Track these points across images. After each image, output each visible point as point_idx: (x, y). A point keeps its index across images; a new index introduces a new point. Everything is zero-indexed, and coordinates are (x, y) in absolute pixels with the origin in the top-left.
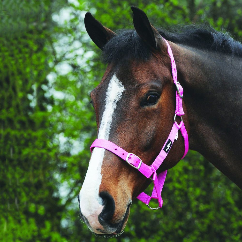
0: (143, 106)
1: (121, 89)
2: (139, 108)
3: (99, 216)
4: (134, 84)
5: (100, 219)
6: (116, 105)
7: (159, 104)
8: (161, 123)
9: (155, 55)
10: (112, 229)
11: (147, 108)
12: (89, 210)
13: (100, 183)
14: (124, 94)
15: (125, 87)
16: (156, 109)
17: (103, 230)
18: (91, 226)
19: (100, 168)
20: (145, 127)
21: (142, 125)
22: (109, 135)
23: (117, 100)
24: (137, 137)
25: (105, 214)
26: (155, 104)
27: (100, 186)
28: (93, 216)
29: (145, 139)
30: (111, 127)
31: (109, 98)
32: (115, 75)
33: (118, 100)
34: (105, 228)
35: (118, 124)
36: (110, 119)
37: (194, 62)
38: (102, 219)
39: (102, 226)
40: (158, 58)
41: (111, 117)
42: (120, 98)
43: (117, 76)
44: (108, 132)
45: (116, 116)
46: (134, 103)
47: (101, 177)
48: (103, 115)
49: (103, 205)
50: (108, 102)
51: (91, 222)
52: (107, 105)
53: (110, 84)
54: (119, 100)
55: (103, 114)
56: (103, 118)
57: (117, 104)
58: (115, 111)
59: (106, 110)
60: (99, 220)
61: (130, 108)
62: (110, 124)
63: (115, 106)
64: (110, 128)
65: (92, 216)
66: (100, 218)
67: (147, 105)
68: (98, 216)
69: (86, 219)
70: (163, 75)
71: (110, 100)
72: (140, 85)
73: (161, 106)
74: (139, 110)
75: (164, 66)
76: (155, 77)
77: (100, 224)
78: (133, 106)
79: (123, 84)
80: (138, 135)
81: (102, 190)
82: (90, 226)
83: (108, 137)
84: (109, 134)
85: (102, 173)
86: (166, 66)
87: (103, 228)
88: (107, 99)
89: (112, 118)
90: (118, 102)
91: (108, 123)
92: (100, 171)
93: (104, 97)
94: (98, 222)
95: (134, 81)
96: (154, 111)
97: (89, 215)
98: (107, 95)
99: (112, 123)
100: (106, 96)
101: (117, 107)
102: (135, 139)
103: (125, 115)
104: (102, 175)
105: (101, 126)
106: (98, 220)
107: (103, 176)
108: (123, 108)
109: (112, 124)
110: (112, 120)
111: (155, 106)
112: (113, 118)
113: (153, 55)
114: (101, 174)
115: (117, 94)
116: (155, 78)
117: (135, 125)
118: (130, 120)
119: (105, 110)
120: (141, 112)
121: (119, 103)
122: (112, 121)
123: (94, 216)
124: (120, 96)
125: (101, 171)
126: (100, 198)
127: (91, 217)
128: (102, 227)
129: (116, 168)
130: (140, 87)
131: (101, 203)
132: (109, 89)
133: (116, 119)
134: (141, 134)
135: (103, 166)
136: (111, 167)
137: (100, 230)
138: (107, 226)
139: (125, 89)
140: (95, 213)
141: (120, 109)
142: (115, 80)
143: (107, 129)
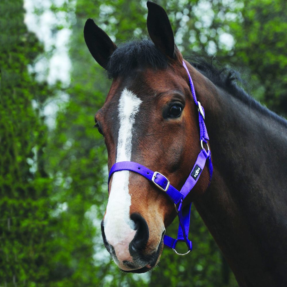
0: (167, 119)
1: (137, 102)
2: (162, 120)
3: (130, 243)
4: (154, 94)
6: (134, 119)
7: (183, 118)
8: (187, 140)
11: (171, 121)
12: (118, 237)
13: (130, 204)
14: (141, 107)
15: (141, 100)
17: (132, 263)
19: (127, 187)
20: (170, 143)
21: (167, 142)
23: (134, 113)
25: (138, 242)
26: (179, 117)
27: (131, 207)
28: (122, 244)
29: (172, 157)
31: (123, 114)
32: (126, 89)
33: (136, 114)
35: (140, 140)
36: (130, 135)
38: (133, 248)
39: (132, 257)
41: (130, 133)
42: (138, 111)
43: (129, 89)
44: (130, 149)
45: (136, 131)
46: (156, 115)
47: (129, 197)
48: (119, 132)
49: (135, 229)
50: (122, 118)
51: (118, 252)
52: (121, 121)
53: (120, 100)
54: (137, 114)
55: (118, 131)
56: (120, 135)
57: (135, 119)
58: (134, 125)
60: (130, 249)
61: (152, 121)
62: (130, 140)
63: (133, 121)
64: (131, 144)
65: (122, 243)
66: (131, 247)
68: (128, 244)
69: (113, 248)
71: (124, 115)
72: (160, 94)
74: (162, 123)
77: (130, 254)
78: (155, 118)
79: (138, 97)
80: (164, 153)
81: (134, 211)
82: (116, 257)
83: (131, 154)
84: (131, 151)
85: (130, 193)
87: (132, 260)
88: (121, 115)
89: (132, 133)
91: (127, 139)
93: (117, 113)
94: (128, 251)
95: (152, 91)
96: (179, 125)
97: (118, 243)
98: (120, 111)
100: (118, 112)
101: (136, 121)
102: (161, 157)
103: (147, 130)
105: (118, 145)
106: (128, 249)
107: (132, 197)
109: (132, 139)
110: (132, 136)
114: (129, 194)
115: (133, 108)
116: (176, 87)
117: (160, 140)
118: (153, 135)
119: (120, 127)
120: (164, 126)
121: (137, 117)
122: (132, 137)
123: (124, 244)
124: (137, 109)
125: (129, 191)
126: (131, 221)
127: (119, 246)
129: (145, 188)
130: (161, 96)
131: (133, 227)
132: (121, 104)
133: (136, 134)
134: (167, 151)
135: (130, 186)
136: (140, 187)
137: (127, 262)
138: (138, 258)
139: (142, 101)
140: (126, 239)
141: (139, 123)
142: (127, 95)
143: (127, 145)
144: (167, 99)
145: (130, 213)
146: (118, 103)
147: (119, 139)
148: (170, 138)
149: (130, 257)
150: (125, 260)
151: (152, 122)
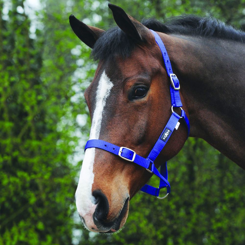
2: (128, 102)
3: (93, 215)
4: (122, 79)
6: (105, 102)
7: (149, 96)
9: (141, 47)
11: (137, 102)
13: (92, 182)
15: (114, 83)
16: (146, 102)
19: (92, 167)
20: (136, 121)
22: (100, 133)
23: (106, 97)
24: (129, 132)
25: (100, 214)
27: (93, 185)
29: (137, 133)
30: (101, 124)
32: (104, 72)
35: (108, 121)
37: (187, 50)
38: (96, 219)
39: (96, 226)
42: (109, 95)
43: (106, 73)
44: (99, 130)
45: (105, 113)
46: (122, 98)
47: (93, 175)
48: (94, 113)
49: (96, 204)
50: (98, 100)
51: (87, 221)
52: (97, 103)
53: (100, 82)
54: (108, 97)
56: (94, 116)
57: (106, 102)
58: (105, 108)
59: (96, 108)
62: (100, 121)
63: (104, 104)
64: (100, 126)
65: (88, 214)
66: (94, 218)
67: (136, 98)
69: (83, 218)
70: (151, 67)
71: (100, 98)
73: (152, 98)
74: (128, 104)
76: (142, 69)
78: (121, 101)
79: (111, 81)
80: (130, 130)
81: (95, 189)
82: (86, 225)
84: (99, 132)
85: (94, 171)
86: (153, 56)
87: (96, 228)
88: (98, 97)
89: (102, 115)
90: (107, 99)
91: (98, 121)
93: (95, 95)
95: (121, 76)
96: (144, 104)
97: (85, 214)
100: (96, 94)
101: (106, 104)
102: (126, 134)
103: (115, 111)
104: (94, 173)
105: (92, 125)
107: (95, 175)
109: (102, 121)
110: (102, 117)
111: (145, 99)
112: (103, 116)
113: (140, 47)
115: (106, 91)
117: (126, 119)
120: (130, 107)
122: (102, 119)
124: (108, 93)
125: (93, 170)
127: (87, 216)
131: (94, 202)
132: (99, 87)
133: (106, 116)
136: (103, 165)
137: (94, 229)
138: (101, 226)
139: (113, 85)
140: (90, 212)
142: (104, 78)
143: (98, 127)
144: (130, 84)
145: (92, 190)
147: (93, 120)
148: (136, 116)
149: (94, 226)
151: (119, 105)
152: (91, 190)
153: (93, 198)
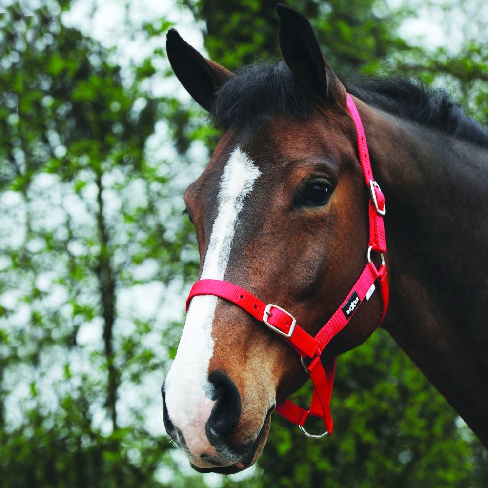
0: (300, 208)
1: (252, 173)
2: (291, 209)
3: (206, 423)
4: (281, 163)
5: (210, 432)
6: (242, 204)
7: (331, 206)
8: (335, 246)
10: (232, 456)
11: (309, 211)
12: (187, 411)
13: (210, 354)
14: (258, 183)
15: (260, 170)
16: (326, 217)
17: (215, 457)
18: (190, 448)
19: (210, 325)
20: (301, 251)
21: (296, 246)
22: (228, 262)
23: (244, 194)
24: (286, 269)
25: (220, 422)
26: (324, 204)
27: (211, 361)
28: (195, 426)
29: (302, 275)
30: (232, 246)
31: (225, 192)
32: (238, 149)
33: (247, 194)
34: (218, 451)
35: (246, 241)
36: (231, 231)
38: (213, 432)
39: (213, 448)
40: (330, 117)
41: (232, 227)
42: (251, 189)
43: (244, 150)
44: (226, 256)
45: (242, 226)
46: (280, 200)
47: (212, 343)
48: (215, 225)
49: (213, 399)
50: (224, 200)
51: (191, 440)
52: (221, 205)
53: (227, 168)
54: (249, 194)
55: (213, 222)
56: (214, 230)
57: (244, 203)
58: (240, 215)
59: (219, 215)
60: (208, 434)
61: (273, 211)
62: (230, 240)
63: (240, 207)
64: (229, 249)
65: (193, 424)
66: (210, 429)
67: (307, 205)
68: (204, 425)
69: (180, 433)
70: (340, 150)
71: (228, 195)
72: (293, 164)
73: (336, 211)
74: (291, 213)
75: (342, 134)
76: (324, 149)
77: (210, 442)
78: (278, 205)
79: (256, 164)
80: (289, 266)
81: (216, 368)
82: (188, 449)
83: (226, 265)
84: (227, 260)
85: (213, 335)
86: (344, 133)
87: (214, 452)
88: (222, 194)
89: (235, 228)
90: (246, 198)
91: (225, 239)
92: (210, 330)
93: (217, 190)
94: (205, 438)
95: (280, 156)
96: (322, 219)
97: (187, 422)
98: (222, 186)
99: (235, 239)
100: (219, 189)
101: (244, 207)
102: (281, 273)
103: (262, 224)
104: (213, 339)
105: (209, 247)
106: (205, 433)
107: (216, 342)
108: (258, 210)
109: (233, 240)
110: (233, 233)
111: (324, 210)
112: (236, 230)
113: (318, 109)
114: (211, 338)
115: (245, 183)
116: (324, 151)
117: (282, 244)
118: (272, 234)
119: (217, 215)
120: (294, 220)
121: (248, 200)
122: (233, 235)
123: (197, 424)
124: (250, 185)
125: (213, 332)
126: (210, 384)
127: (191, 428)
128: (213, 450)
129: (244, 328)
130: (294, 166)
131: (211, 395)
132: (226, 175)
133: (242, 231)
134: (295, 264)
135: (215, 322)
136: (233, 325)
137: (207, 457)
138: (224, 449)
139: (261, 173)
140: (199, 417)
141: (250, 211)
142: (238, 159)
143: (223, 250)
145: (209, 370)
146: (222, 172)
147: (213, 237)
148: (302, 240)
149: (210, 448)
150: (203, 453)
151: (271, 212)
152: (207, 371)
153: (209, 386)
